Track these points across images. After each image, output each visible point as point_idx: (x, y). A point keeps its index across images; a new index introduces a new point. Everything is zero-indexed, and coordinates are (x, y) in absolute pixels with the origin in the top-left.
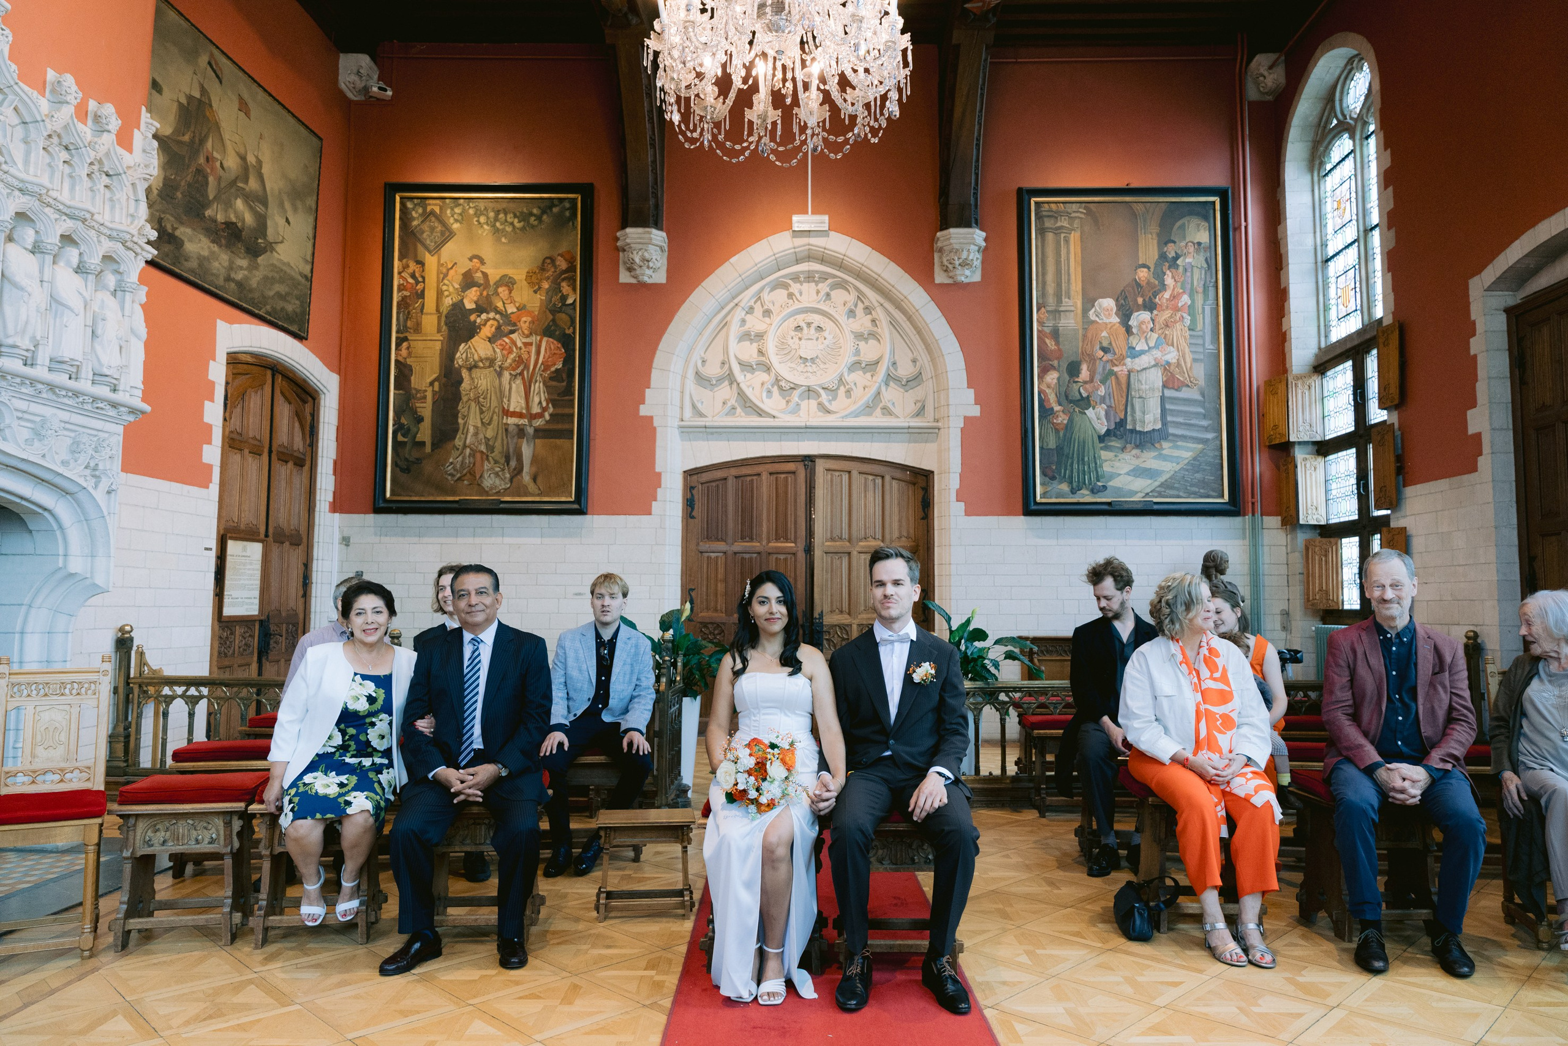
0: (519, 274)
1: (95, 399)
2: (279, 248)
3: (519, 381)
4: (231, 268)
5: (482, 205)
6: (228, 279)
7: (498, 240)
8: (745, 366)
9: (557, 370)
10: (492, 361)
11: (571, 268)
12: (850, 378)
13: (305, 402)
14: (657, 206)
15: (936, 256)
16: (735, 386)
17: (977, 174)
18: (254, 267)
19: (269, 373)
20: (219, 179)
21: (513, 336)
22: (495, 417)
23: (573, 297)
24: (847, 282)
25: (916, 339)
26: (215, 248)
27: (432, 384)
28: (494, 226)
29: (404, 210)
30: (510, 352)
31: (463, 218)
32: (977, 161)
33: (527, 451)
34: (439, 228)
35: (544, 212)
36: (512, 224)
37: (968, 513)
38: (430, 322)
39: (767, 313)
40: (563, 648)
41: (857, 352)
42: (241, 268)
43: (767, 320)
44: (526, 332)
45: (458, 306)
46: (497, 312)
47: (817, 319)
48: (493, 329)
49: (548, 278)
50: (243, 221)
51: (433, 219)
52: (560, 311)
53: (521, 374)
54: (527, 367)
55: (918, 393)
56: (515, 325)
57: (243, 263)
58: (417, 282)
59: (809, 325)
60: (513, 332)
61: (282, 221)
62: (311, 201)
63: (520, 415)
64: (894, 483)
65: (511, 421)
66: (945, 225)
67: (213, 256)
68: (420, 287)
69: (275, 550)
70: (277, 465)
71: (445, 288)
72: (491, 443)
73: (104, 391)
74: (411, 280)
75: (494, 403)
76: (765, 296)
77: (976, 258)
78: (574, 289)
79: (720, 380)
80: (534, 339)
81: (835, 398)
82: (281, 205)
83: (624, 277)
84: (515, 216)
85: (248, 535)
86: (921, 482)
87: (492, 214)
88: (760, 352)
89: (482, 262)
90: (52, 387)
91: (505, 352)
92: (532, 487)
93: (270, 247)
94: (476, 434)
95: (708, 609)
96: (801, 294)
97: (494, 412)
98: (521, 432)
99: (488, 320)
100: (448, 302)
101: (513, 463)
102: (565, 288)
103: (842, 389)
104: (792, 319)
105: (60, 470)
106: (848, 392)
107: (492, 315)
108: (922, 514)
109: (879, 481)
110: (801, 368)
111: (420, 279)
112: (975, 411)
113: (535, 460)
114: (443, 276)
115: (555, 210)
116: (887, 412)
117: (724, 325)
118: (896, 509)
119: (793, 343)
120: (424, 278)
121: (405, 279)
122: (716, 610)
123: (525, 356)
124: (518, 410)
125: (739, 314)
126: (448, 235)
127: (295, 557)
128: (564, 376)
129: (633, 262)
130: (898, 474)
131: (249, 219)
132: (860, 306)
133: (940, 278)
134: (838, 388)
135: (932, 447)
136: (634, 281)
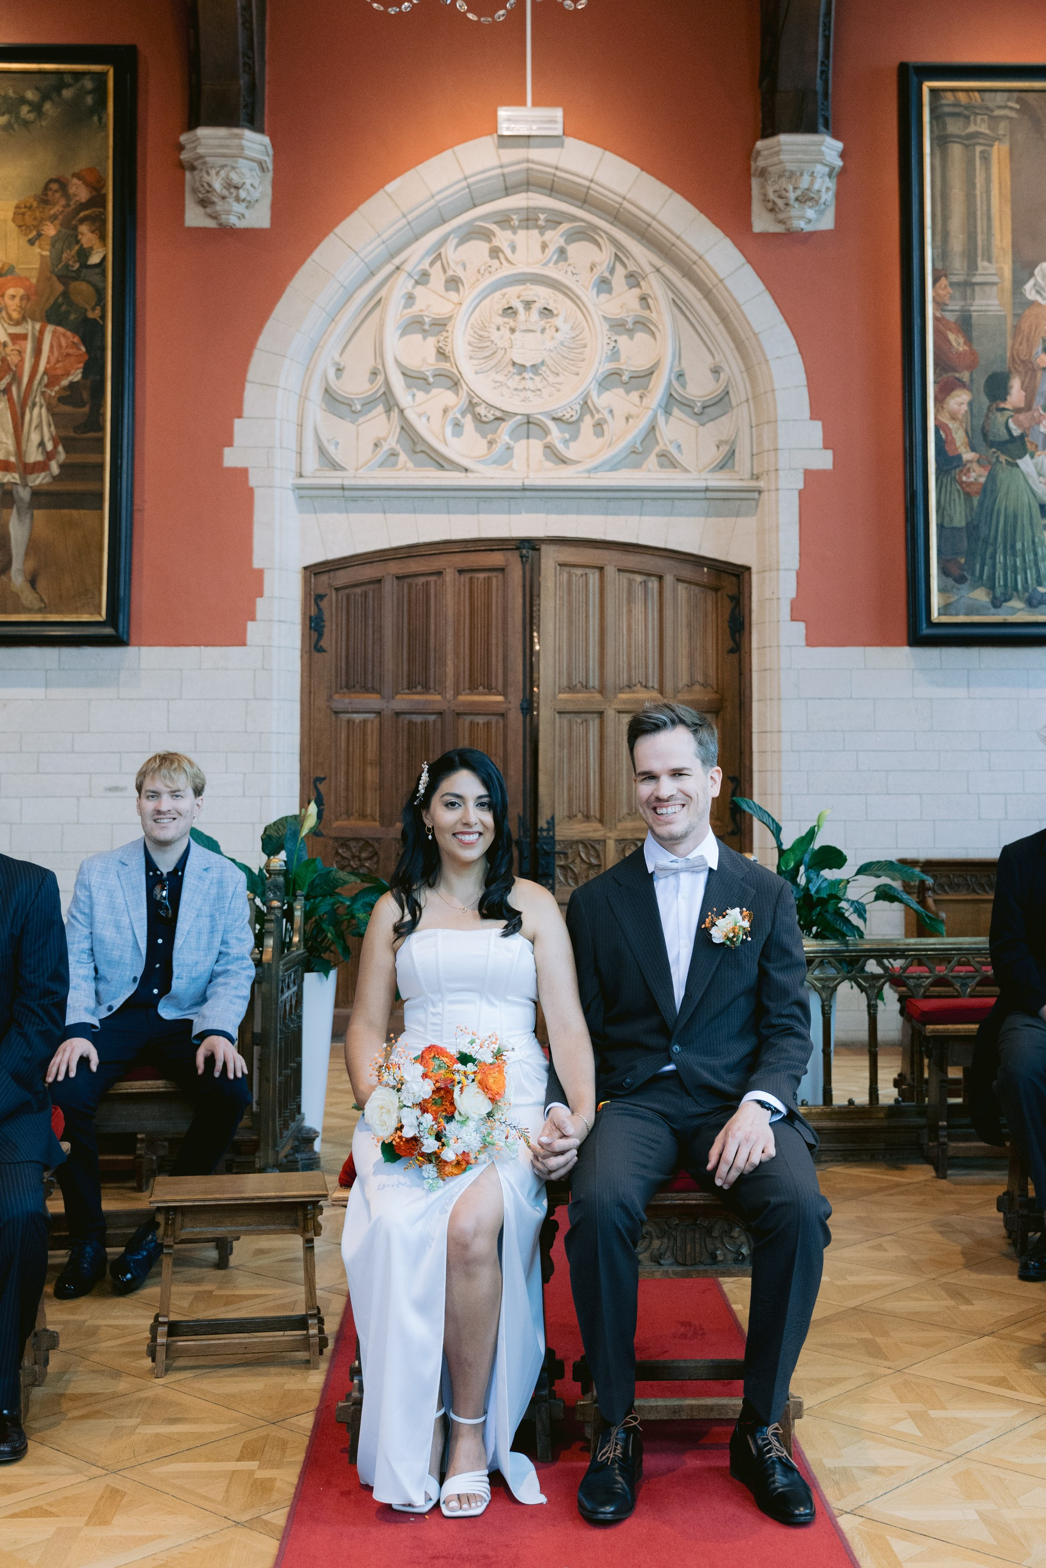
3: (2, 404)
8: (415, 379)
9: (72, 385)
11: (97, 200)
12: (603, 400)
14: (253, 89)
15: (755, 183)
16: (395, 413)
17: (827, 38)
23: (101, 253)
24: (595, 228)
25: (719, 330)
32: (828, 14)
33: (18, 531)
35: (45, 97)
37: (811, 642)
39: (453, 283)
40: (87, 888)
41: (615, 354)
43: (453, 295)
44: (15, 315)
47: (542, 294)
49: (53, 218)
52: (77, 276)
53: (7, 391)
54: (17, 379)
55: (723, 427)
59: (528, 304)
63: (4, 466)
64: (681, 587)
66: (770, 129)
76: (451, 253)
77: (826, 188)
78: (103, 238)
79: (369, 404)
80: (30, 328)
81: (575, 436)
83: (194, 217)
86: (729, 584)
88: (442, 354)
92: (28, 597)
95: (349, 814)
96: (514, 249)
98: (6, 496)
102: (87, 235)
103: (588, 421)
104: (497, 295)
106: (599, 426)
108: (729, 644)
109: (653, 584)
110: (514, 382)
112: (824, 461)
113: (33, 546)
115: (67, 93)
116: (668, 461)
117: (376, 303)
118: (683, 635)
119: (500, 338)
122: (363, 816)
123: (13, 358)
124: (2, 456)
125: (403, 284)
128: (86, 395)
129: (210, 189)
130: (687, 572)
132: (620, 271)
133: (761, 223)
134: (580, 419)
135: (747, 524)
136: (211, 224)
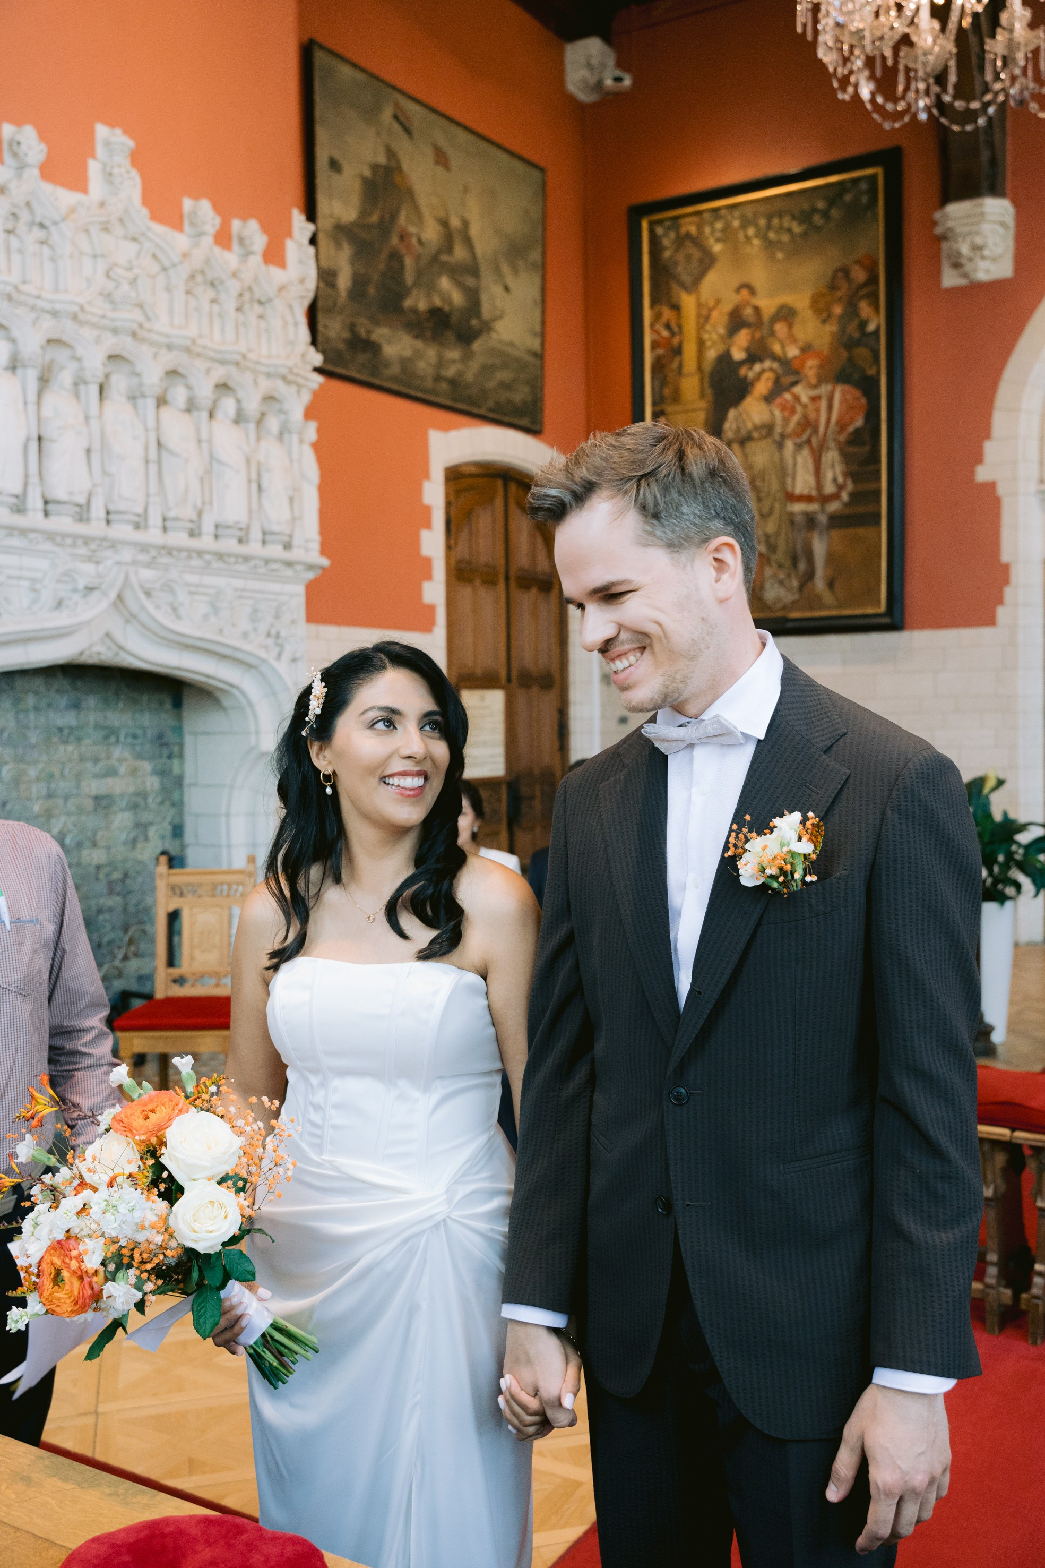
0: (801, 301)
1: (267, 561)
2: (499, 326)
3: (806, 452)
4: (441, 363)
5: (749, 212)
6: (438, 378)
7: (772, 257)
9: (857, 431)
10: (768, 428)
11: (873, 280)
14: (993, 162)
18: (468, 356)
19: (499, 483)
20: (417, 259)
21: (797, 389)
22: (777, 506)
23: (876, 322)
26: (419, 344)
28: (765, 238)
29: (655, 241)
30: (793, 411)
31: (727, 236)
33: (819, 547)
34: (696, 254)
35: (832, 203)
36: (789, 230)
38: (690, 386)
42: (453, 361)
44: (813, 381)
45: (725, 359)
46: (774, 357)
48: (770, 384)
49: (839, 300)
50: (450, 302)
51: (688, 243)
52: (858, 343)
53: (809, 441)
54: (815, 431)
56: (797, 373)
57: (454, 354)
58: (673, 334)
60: (795, 384)
61: (497, 290)
62: (535, 255)
63: (808, 499)
65: (798, 508)
67: (418, 354)
68: (676, 340)
69: (521, 698)
70: (516, 593)
71: (706, 336)
72: (772, 541)
73: (275, 551)
74: (665, 333)
75: (775, 486)
78: (877, 309)
80: (824, 389)
82: (497, 271)
83: (950, 279)
84: (794, 217)
85: (486, 681)
87: (762, 222)
89: (752, 291)
90: (220, 556)
91: (786, 413)
92: (828, 597)
93: (487, 327)
97: (775, 499)
98: (810, 522)
99: (763, 371)
100: (712, 354)
101: (802, 566)
102: (865, 309)
105: (237, 644)
107: (767, 364)
111: (676, 329)
113: (831, 558)
114: (704, 319)
115: (848, 197)
120: (680, 327)
121: (657, 332)
123: (812, 416)
124: (806, 492)
126: (708, 261)
127: (547, 702)
128: (867, 437)
129: (959, 255)
131: (457, 298)
136: (962, 282)
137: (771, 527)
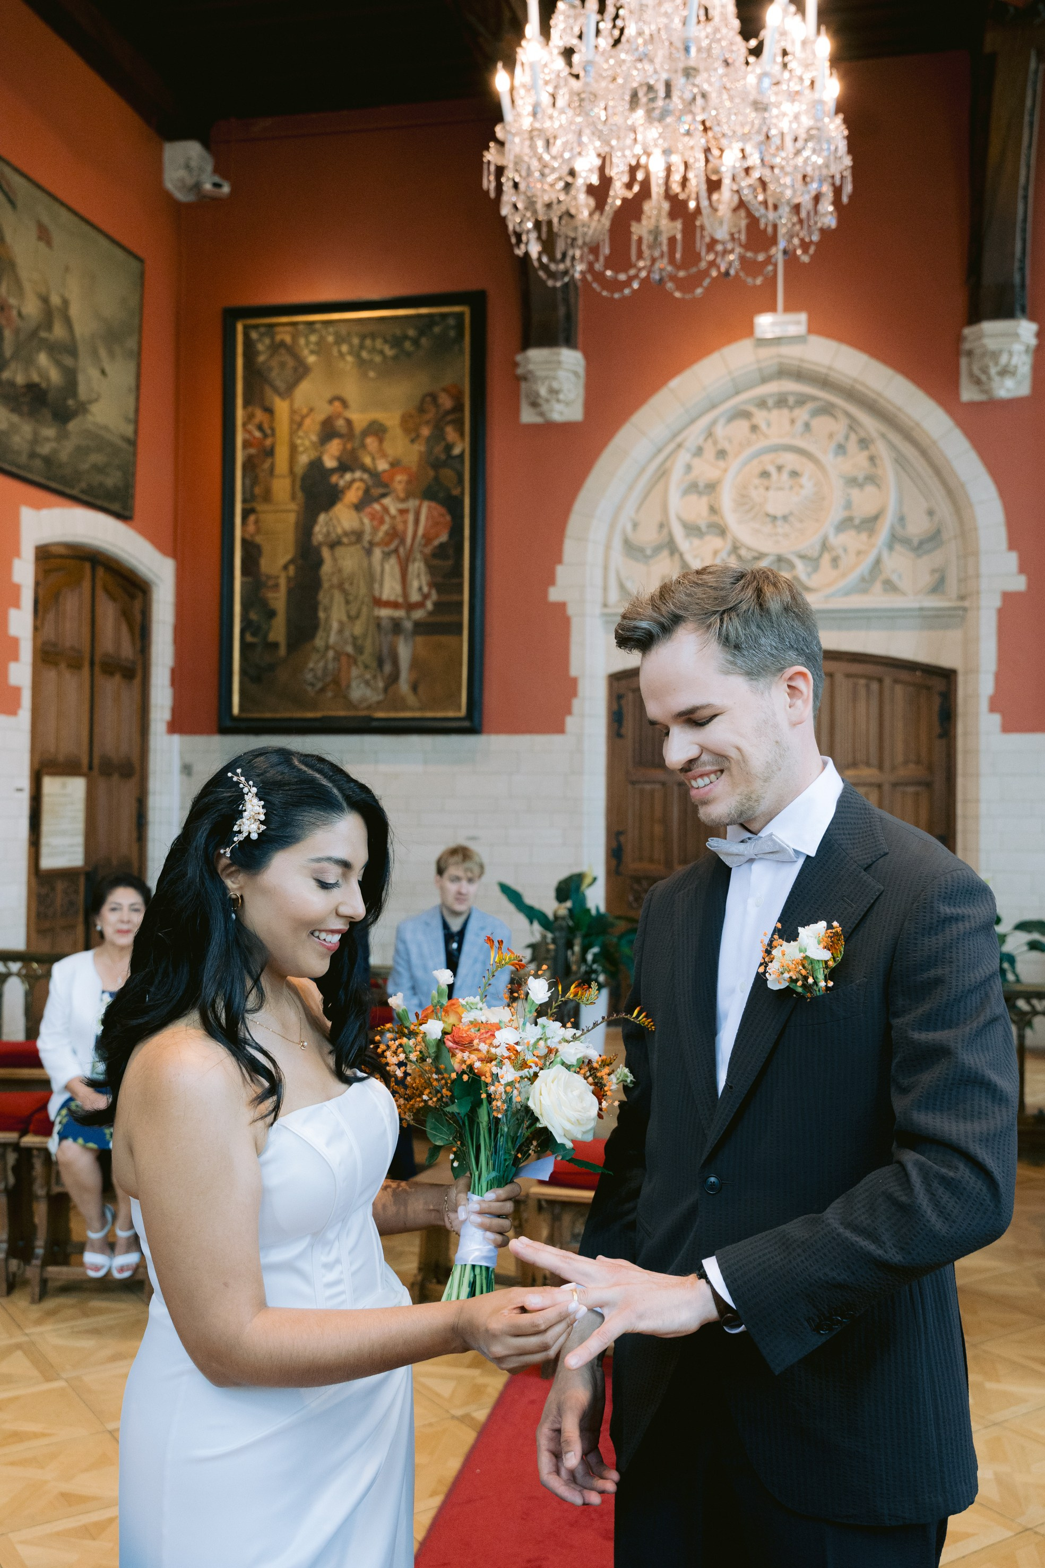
0: (391, 419)
2: (95, 408)
3: (393, 561)
4: (36, 440)
5: (343, 330)
6: (33, 455)
7: (364, 375)
8: (692, 530)
9: (442, 545)
10: (358, 536)
11: (458, 408)
12: (837, 540)
13: (132, 597)
14: (569, 317)
15: (964, 362)
16: (677, 556)
17: (1024, 241)
18: (63, 435)
19: (87, 566)
20: (17, 332)
21: (386, 501)
22: (365, 610)
23: (461, 447)
24: (832, 405)
25: (934, 483)
26: (15, 418)
27: (285, 567)
28: (358, 356)
29: (249, 345)
30: (382, 522)
31: (321, 349)
32: (1025, 220)
33: (404, 652)
34: (291, 363)
35: (422, 333)
36: (381, 352)
37: (1007, 728)
38: (282, 487)
39: (722, 454)
40: (404, 942)
41: (848, 505)
42: (47, 439)
43: (721, 464)
44: (402, 495)
45: (316, 465)
46: (364, 469)
47: (790, 460)
48: (360, 493)
49: (427, 423)
50: (48, 379)
51: (283, 351)
52: (444, 464)
53: (396, 551)
54: (403, 541)
55: (936, 558)
56: (386, 486)
57: (49, 432)
58: (265, 436)
59: (780, 468)
60: (384, 495)
61: (94, 373)
62: (131, 343)
63: (395, 605)
64: (899, 689)
65: (384, 613)
66: (975, 316)
67: (13, 428)
68: (268, 442)
69: (102, 784)
70: (101, 679)
71: (299, 442)
72: (360, 642)
74: (258, 434)
75: (363, 590)
76: (719, 431)
77: (1022, 363)
78: (462, 435)
79: (657, 549)
80: (412, 504)
81: (816, 568)
82: (95, 353)
83: (527, 416)
84: (386, 341)
85: (68, 768)
86: (938, 684)
87: (356, 341)
88: (713, 510)
89: (345, 404)
91: (375, 523)
92: (411, 699)
93: (82, 408)
94: (341, 631)
95: (641, 859)
96: (769, 425)
97: (363, 603)
98: (397, 627)
99: (353, 481)
100: (304, 459)
101: (388, 668)
102: (451, 434)
103: (826, 558)
104: (755, 462)
106: (835, 561)
107: (358, 474)
108: (937, 730)
109: (875, 686)
110: (768, 528)
111: (269, 432)
112: (1019, 583)
113: (415, 663)
114: (297, 424)
115: (437, 330)
116: (890, 587)
117: (663, 474)
118: (900, 725)
119: (756, 494)
120: (273, 429)
121: (250, 432)
122: (651, 860)
123: (400, 527)
124: (392, 598)
125: (684, 457)
126: (302, 371)
127: (127, 791)
128: (451, 552)
129: (537, 395)
130: (904, 675)
131: (55, 376)
132: (853, 438)
133: (968, 394)
134: (820, 556)
135: (955, 635)
136: (538, 420)
137: (358, 629)
